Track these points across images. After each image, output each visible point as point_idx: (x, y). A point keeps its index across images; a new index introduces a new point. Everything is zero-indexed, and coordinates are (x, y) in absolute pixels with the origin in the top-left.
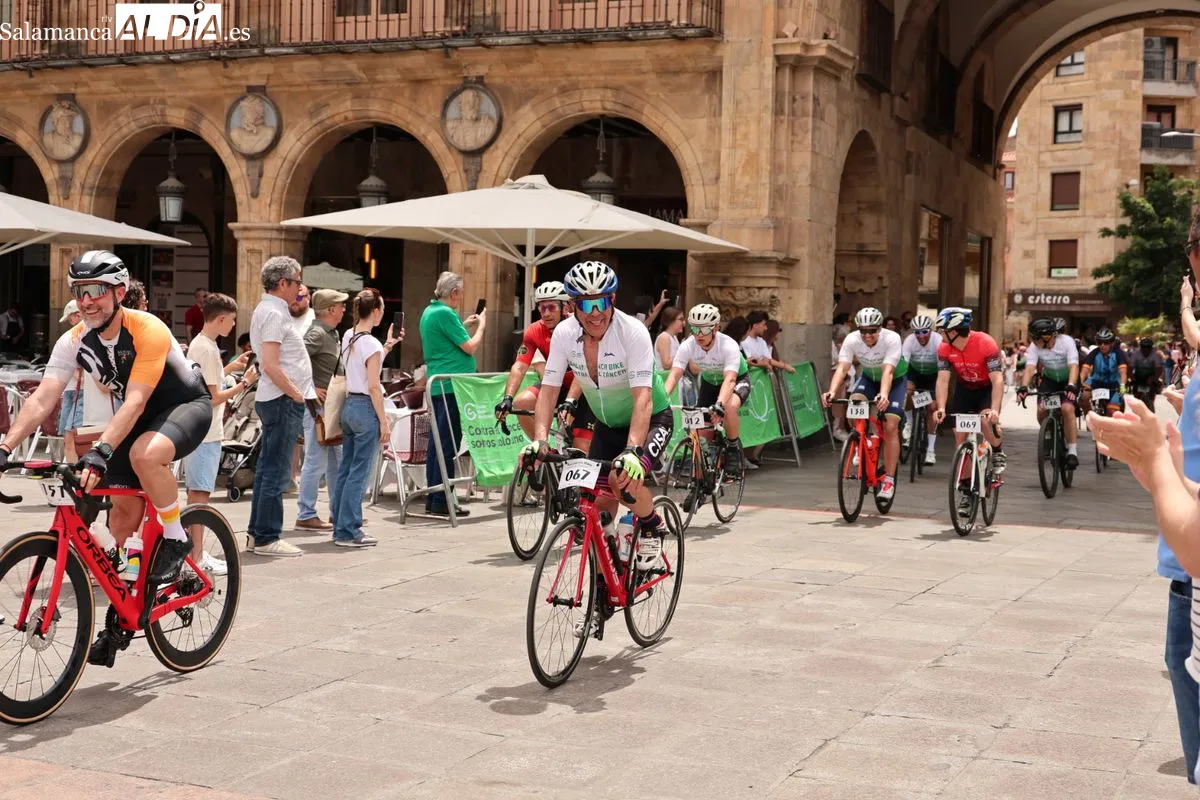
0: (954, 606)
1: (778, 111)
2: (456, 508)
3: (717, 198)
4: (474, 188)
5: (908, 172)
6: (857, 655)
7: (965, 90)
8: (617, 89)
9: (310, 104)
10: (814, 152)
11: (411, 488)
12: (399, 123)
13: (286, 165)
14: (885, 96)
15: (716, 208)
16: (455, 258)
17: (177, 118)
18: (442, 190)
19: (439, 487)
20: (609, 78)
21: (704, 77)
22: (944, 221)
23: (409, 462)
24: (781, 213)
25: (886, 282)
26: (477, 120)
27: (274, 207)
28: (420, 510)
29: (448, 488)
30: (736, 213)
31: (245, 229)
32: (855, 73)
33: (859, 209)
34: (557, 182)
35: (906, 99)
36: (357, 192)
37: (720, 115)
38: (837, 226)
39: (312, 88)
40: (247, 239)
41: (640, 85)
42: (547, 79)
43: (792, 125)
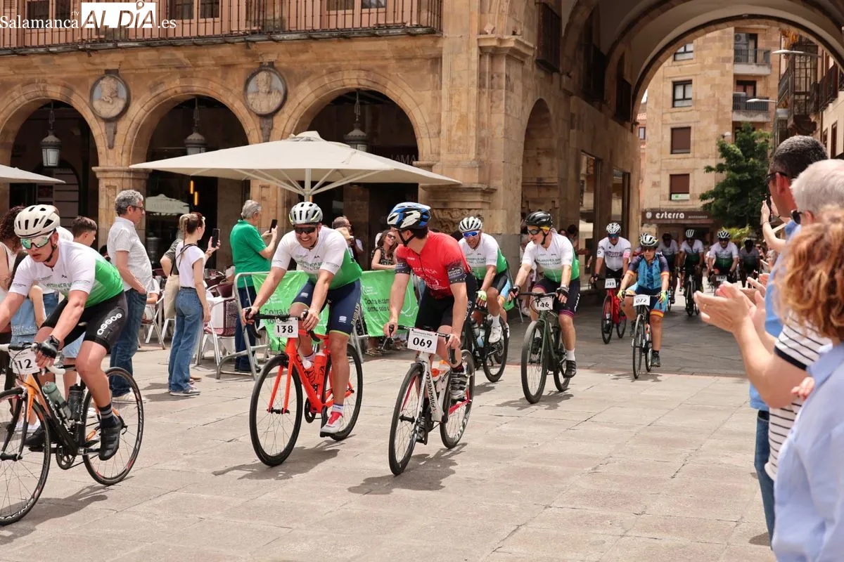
0: (607, 430)
1: (481, 86)
2: (256, 367)
3: (439, 147)
4: (268, 141)
5: (572, 127)
6: (540, 466)
7: (611, 70)
8: (368, 70)
9: (150, 83)
10: (506, 114)
11: (224, 354)
12: (213, 95)
13: (133, 125)
14: (555, 75)
15: (439, 154)
16: (255, 190)
17: (55, 93)
18: (245, 142)
19: (244, 353)
20: (362, 62)
21: (429, 62)
22: (597, 162)
23: (222, 335)
24: (484, 157)
25: (557, 204)
26: (269, 92)
27: (125, 155)
28: (230, 369)
29: (250, 352)
30: (452, 157)
31: (105, 171)
32: (535, 59)
33: (538, 153)
34: (327, 136)
35: (570, 77)
36: (184, 144)
37: (441, 89)
38: (523, 165)
39: (151, 71)
40: (106, 178)
41: (384, 68)
42: (319, 64)
43: (491, 95)
